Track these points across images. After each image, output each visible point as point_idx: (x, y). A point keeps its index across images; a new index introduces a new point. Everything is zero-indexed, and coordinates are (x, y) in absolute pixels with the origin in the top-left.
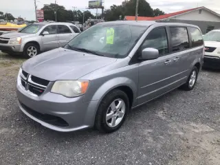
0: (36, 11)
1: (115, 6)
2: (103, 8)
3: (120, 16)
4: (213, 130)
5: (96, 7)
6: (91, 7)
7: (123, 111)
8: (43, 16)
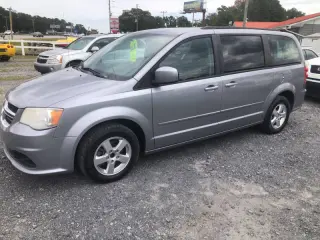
0: (111, 19)
1: (224, 7)
2: (204, 11)
3: (230, 23)
4: (265, 193)
5: (195, 11)
6: (187, 11)
7: (128, 156)
8: (117, 26)
